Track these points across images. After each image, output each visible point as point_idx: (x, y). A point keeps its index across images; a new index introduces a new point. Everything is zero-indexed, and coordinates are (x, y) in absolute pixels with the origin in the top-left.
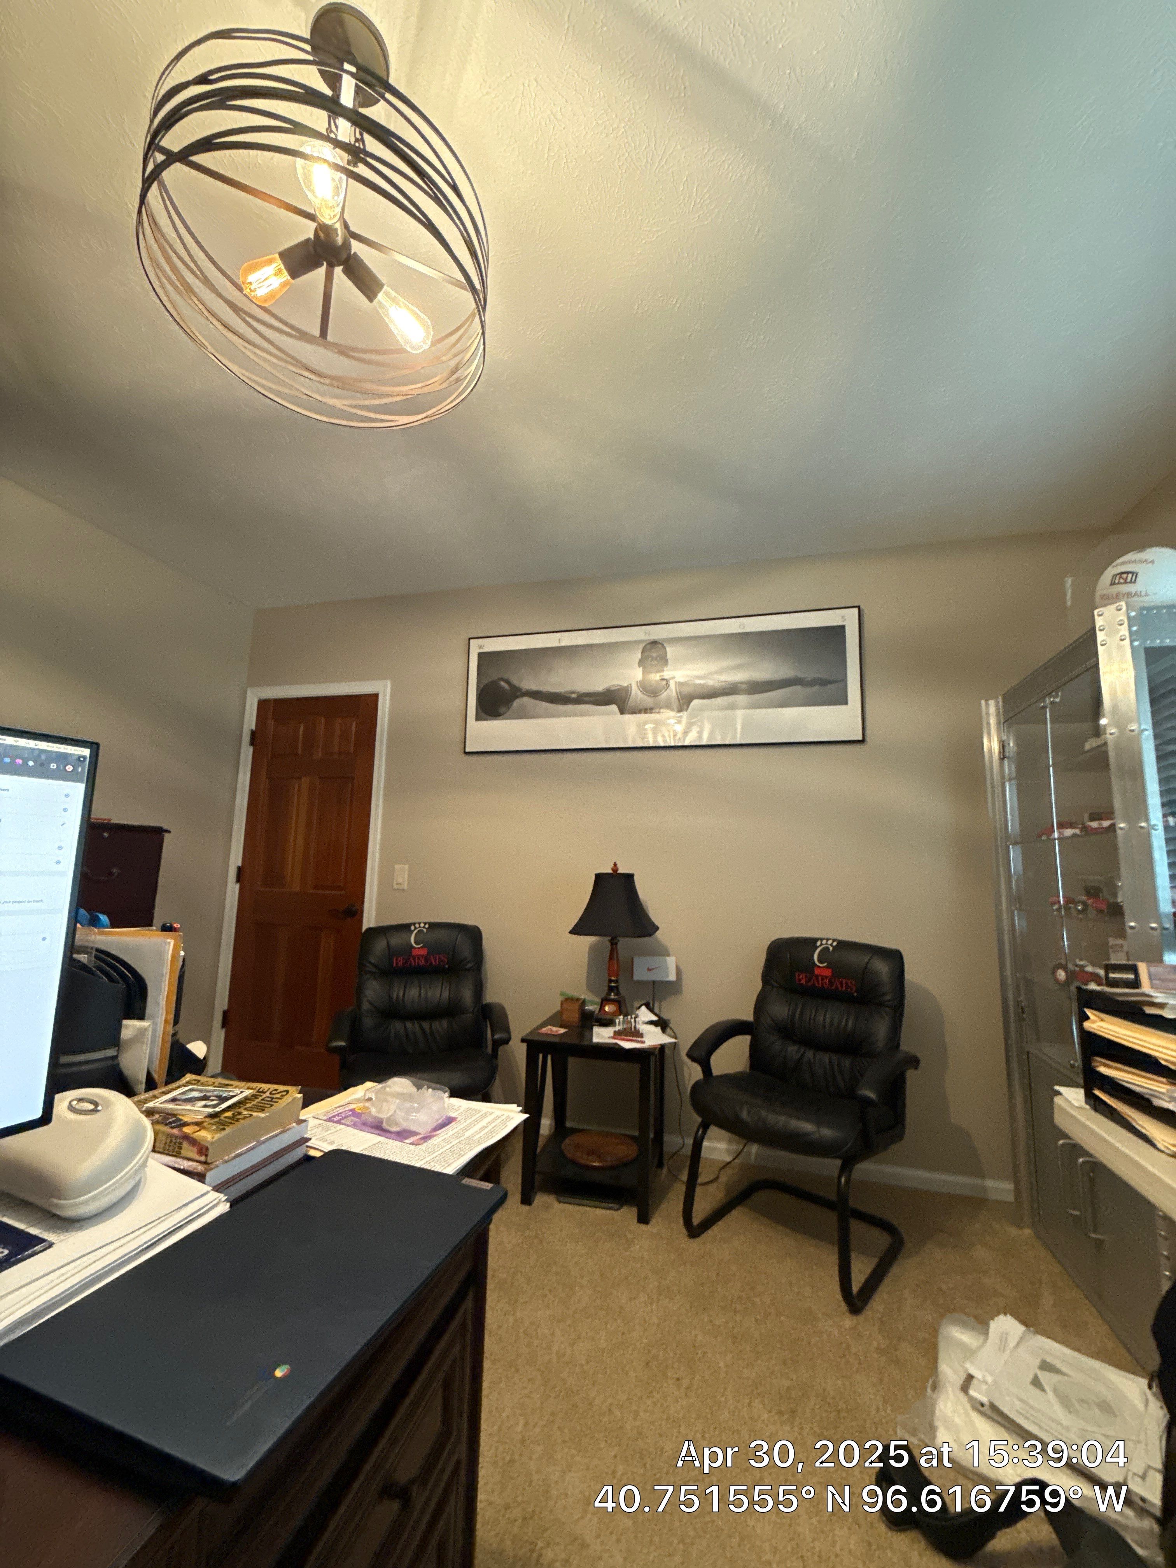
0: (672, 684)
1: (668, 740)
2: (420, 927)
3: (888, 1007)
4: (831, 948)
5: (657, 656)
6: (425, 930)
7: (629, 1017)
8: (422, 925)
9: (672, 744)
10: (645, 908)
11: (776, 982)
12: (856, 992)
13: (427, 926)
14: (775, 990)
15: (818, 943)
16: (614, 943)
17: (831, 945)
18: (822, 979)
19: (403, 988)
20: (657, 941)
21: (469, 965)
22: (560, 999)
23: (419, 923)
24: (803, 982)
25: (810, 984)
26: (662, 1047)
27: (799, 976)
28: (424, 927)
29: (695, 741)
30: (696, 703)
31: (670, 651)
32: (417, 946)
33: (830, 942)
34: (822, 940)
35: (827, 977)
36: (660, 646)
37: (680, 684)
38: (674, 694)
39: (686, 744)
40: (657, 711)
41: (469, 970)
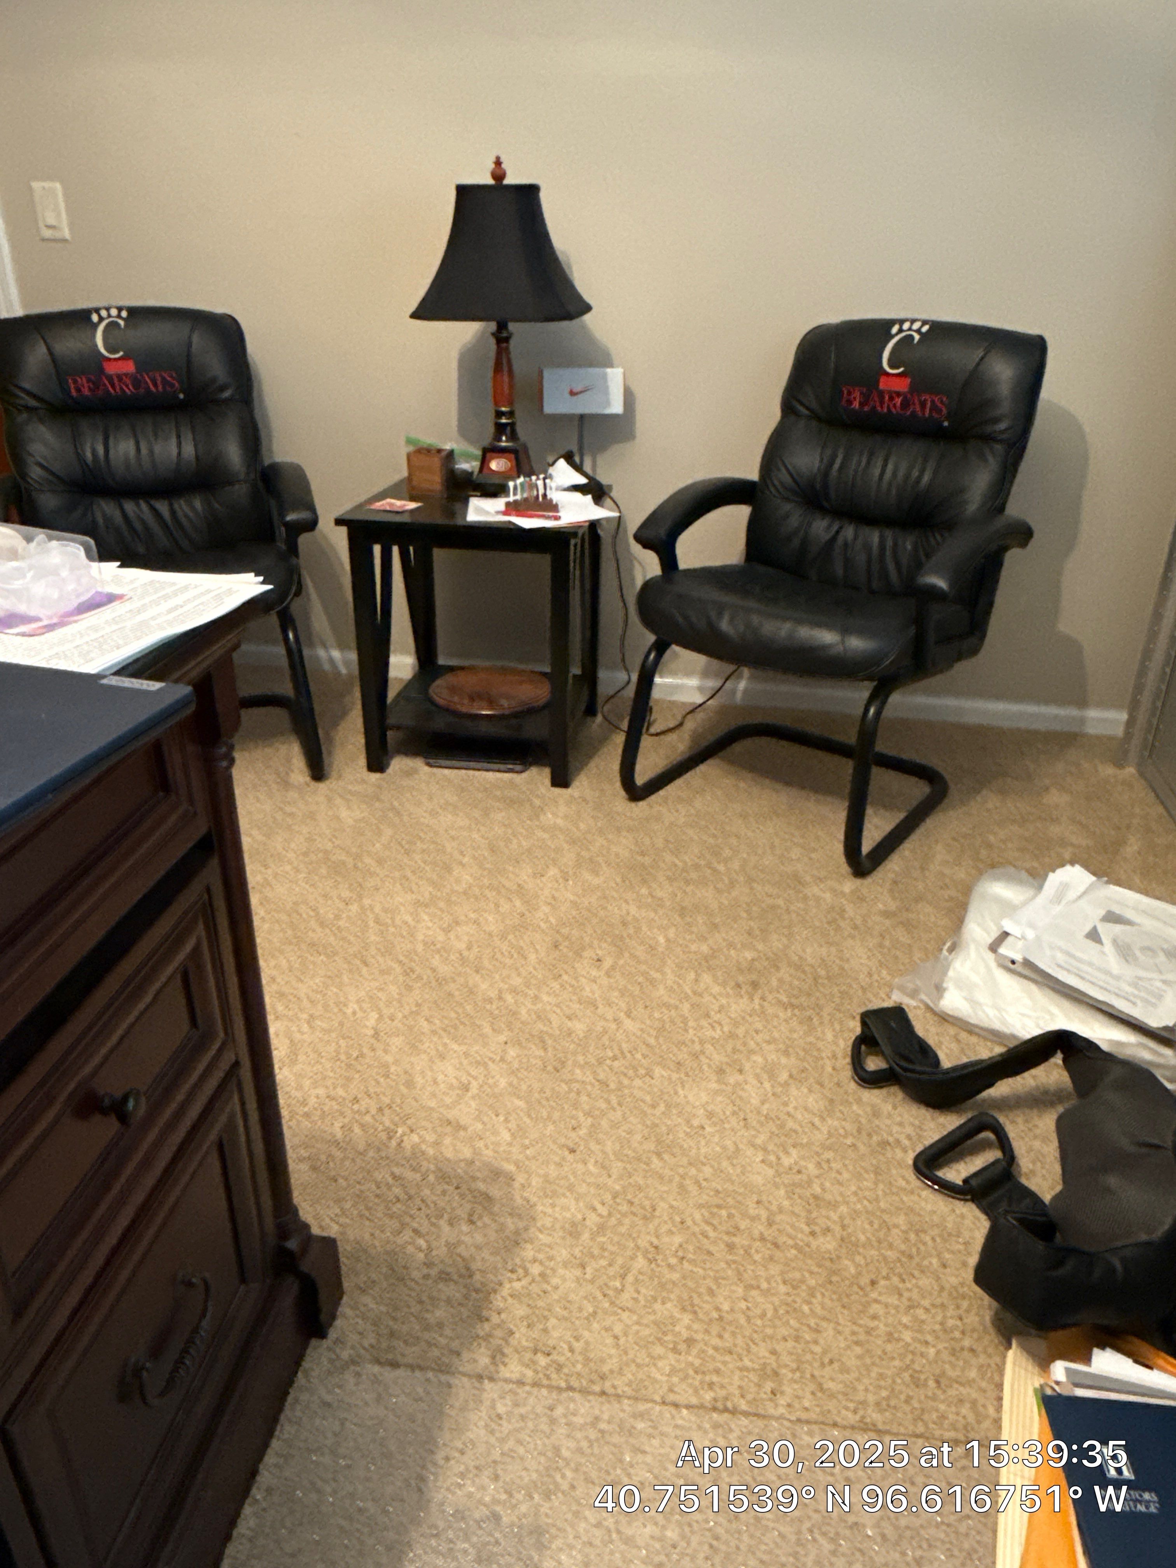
2: (109, 316)
3: (1001, 441)
4: (917, 337)
6: (122, 323)
7: (534, 478)
8: (114, 312)
10: (565, 267)
11: (807, 408)
12: (947, 419)
13: (124, 314)
14: (802, 423)
15: (895, 329)
16: (502, 338)
17: (918, 331)
18: (891, 399)
19: (100, 438)
20: (586, 333)
21: (227, 394)
22: (405, 450)
23: (108, 309)
24: (856, 405)
25: (866, 409)
26: (593, 525)
27: (849, 393)
28: (119, 316)
32: (112, 356)
33: (916, 326)
34: (901, 322)
35: (898, 394)
41: (226, 401)
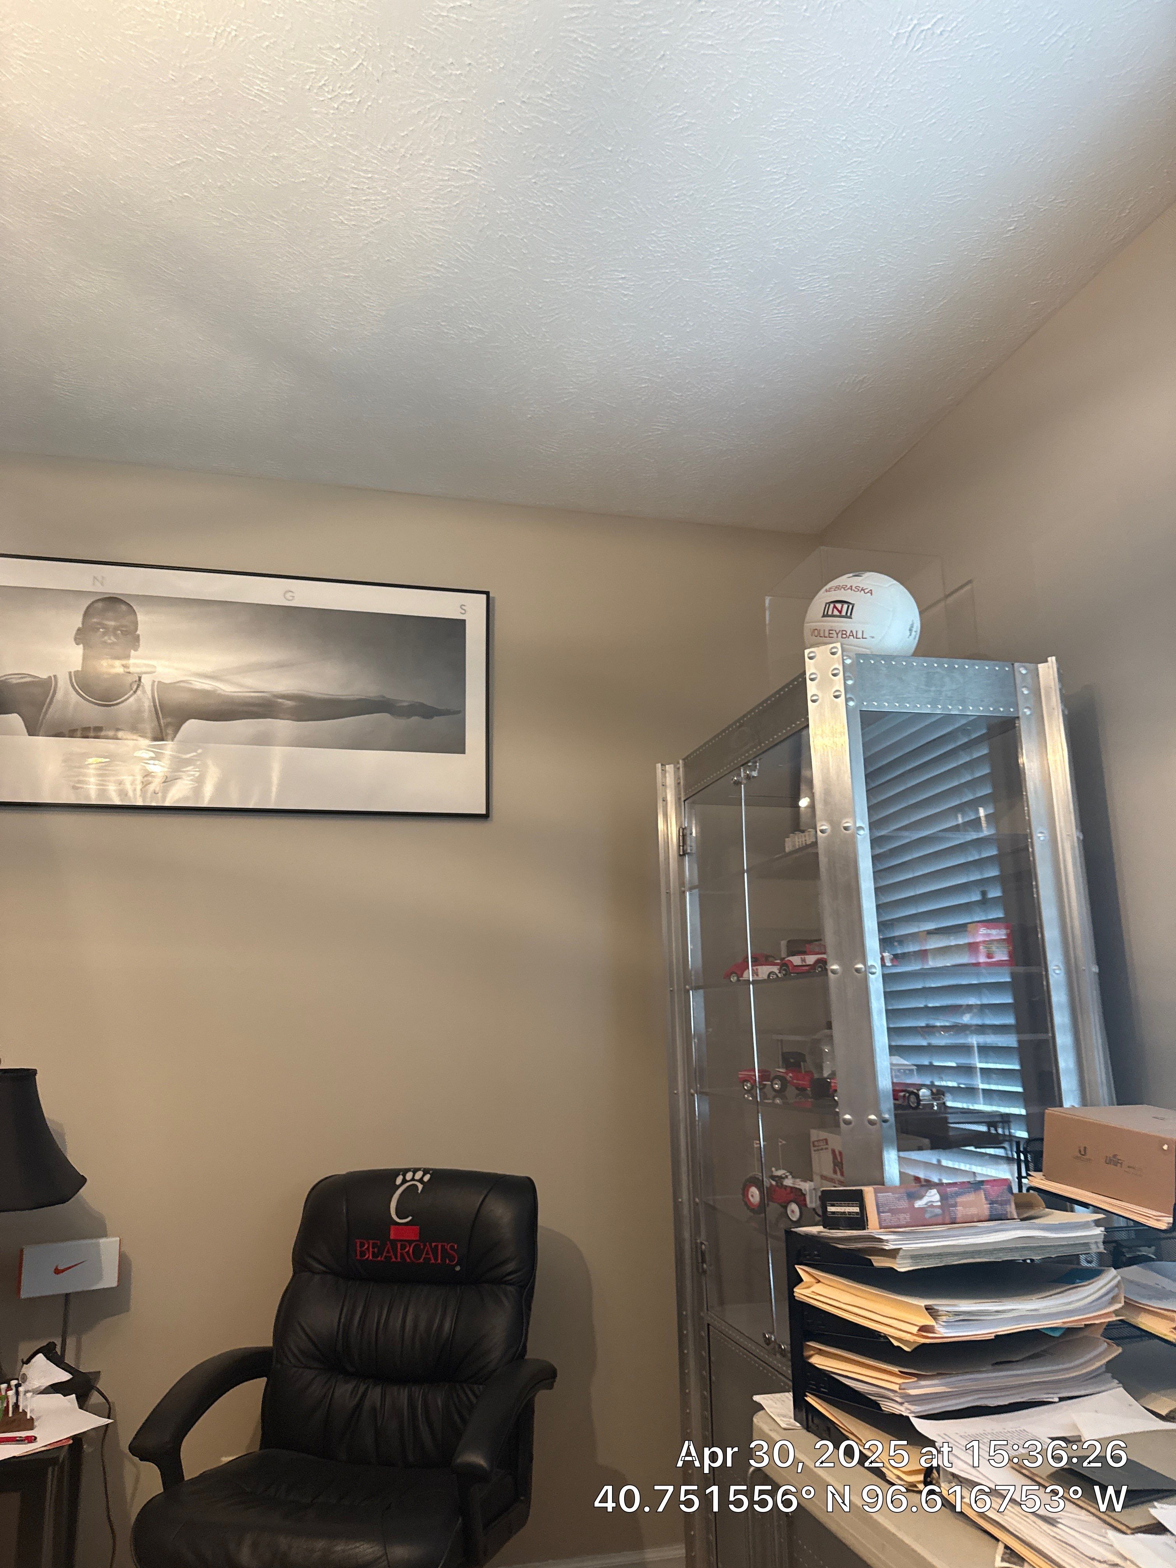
0: (146, 681)
1: (131, 794)
3: (510, 1283)
4: (420, 1187)
5: (116, 629)
7: (4, 1387)
9: (140, 803)
10: (57, 1140)
11: (320, 1263)
12: (459, 1263)
14: (316, 1278)
15: (399, 1180)
17: (421, 1180)
18: (403, 1247)
20: (83, 1208)
25: (381, 1258)
27: (361, 1247)
29: (186, 798)
30: (192, 725)
31: (145, 620)
33: (419, 1175)
34: (405, 1172)
35: (410, 1242)
36: (124, 607)
37: (162, 686)
38: (147, 704)
39: (167, 804)
40: (111, 733)
